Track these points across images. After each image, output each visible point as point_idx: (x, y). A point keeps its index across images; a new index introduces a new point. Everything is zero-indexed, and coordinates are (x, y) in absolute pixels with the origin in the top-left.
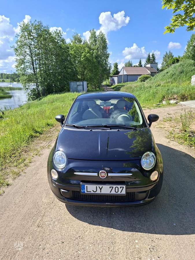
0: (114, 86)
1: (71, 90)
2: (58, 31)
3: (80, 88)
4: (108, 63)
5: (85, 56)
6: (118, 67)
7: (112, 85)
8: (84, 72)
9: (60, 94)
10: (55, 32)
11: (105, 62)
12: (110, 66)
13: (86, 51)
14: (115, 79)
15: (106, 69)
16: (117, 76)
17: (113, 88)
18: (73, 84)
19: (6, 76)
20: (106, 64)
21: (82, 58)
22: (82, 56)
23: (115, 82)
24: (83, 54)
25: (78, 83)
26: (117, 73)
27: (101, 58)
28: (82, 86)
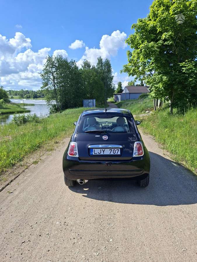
0: (118, 103)
1: (84, 106)
2: (73, 61)
3: (91, 104)
4: (112, 84)
5: (93, 79)
6: (122, 86)
7: (116, 102)
8: (92, 92)
9: (76, 108)
10: (71, 62)
11: (110, 83)
12: (114, 86)
13: (94, 75)
14: (118, 97)
15: (110, 88)
16: (120, 94)
17: (117, 105)
18: (86, 102)
19: (15, 92)
20: (110, 85)
21: (92, 81)
22: (91, 79)
23: (118, 99)
24: (92, 78)
25: (89, 101)
26: (120, 91)
27: (107, 80)
28: (92, 103)
